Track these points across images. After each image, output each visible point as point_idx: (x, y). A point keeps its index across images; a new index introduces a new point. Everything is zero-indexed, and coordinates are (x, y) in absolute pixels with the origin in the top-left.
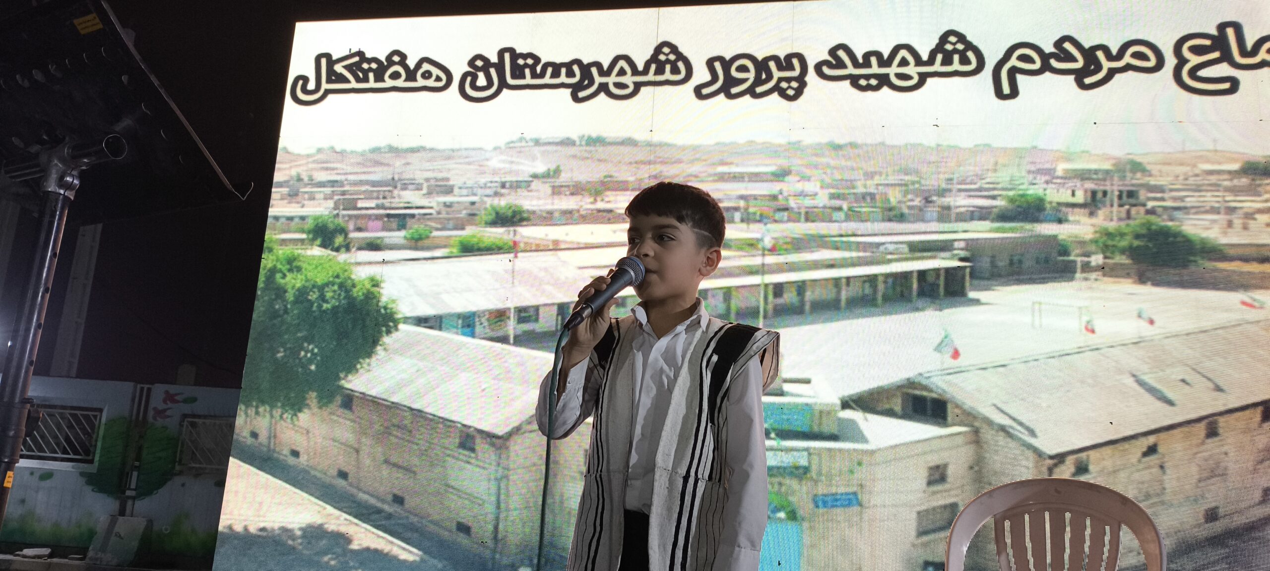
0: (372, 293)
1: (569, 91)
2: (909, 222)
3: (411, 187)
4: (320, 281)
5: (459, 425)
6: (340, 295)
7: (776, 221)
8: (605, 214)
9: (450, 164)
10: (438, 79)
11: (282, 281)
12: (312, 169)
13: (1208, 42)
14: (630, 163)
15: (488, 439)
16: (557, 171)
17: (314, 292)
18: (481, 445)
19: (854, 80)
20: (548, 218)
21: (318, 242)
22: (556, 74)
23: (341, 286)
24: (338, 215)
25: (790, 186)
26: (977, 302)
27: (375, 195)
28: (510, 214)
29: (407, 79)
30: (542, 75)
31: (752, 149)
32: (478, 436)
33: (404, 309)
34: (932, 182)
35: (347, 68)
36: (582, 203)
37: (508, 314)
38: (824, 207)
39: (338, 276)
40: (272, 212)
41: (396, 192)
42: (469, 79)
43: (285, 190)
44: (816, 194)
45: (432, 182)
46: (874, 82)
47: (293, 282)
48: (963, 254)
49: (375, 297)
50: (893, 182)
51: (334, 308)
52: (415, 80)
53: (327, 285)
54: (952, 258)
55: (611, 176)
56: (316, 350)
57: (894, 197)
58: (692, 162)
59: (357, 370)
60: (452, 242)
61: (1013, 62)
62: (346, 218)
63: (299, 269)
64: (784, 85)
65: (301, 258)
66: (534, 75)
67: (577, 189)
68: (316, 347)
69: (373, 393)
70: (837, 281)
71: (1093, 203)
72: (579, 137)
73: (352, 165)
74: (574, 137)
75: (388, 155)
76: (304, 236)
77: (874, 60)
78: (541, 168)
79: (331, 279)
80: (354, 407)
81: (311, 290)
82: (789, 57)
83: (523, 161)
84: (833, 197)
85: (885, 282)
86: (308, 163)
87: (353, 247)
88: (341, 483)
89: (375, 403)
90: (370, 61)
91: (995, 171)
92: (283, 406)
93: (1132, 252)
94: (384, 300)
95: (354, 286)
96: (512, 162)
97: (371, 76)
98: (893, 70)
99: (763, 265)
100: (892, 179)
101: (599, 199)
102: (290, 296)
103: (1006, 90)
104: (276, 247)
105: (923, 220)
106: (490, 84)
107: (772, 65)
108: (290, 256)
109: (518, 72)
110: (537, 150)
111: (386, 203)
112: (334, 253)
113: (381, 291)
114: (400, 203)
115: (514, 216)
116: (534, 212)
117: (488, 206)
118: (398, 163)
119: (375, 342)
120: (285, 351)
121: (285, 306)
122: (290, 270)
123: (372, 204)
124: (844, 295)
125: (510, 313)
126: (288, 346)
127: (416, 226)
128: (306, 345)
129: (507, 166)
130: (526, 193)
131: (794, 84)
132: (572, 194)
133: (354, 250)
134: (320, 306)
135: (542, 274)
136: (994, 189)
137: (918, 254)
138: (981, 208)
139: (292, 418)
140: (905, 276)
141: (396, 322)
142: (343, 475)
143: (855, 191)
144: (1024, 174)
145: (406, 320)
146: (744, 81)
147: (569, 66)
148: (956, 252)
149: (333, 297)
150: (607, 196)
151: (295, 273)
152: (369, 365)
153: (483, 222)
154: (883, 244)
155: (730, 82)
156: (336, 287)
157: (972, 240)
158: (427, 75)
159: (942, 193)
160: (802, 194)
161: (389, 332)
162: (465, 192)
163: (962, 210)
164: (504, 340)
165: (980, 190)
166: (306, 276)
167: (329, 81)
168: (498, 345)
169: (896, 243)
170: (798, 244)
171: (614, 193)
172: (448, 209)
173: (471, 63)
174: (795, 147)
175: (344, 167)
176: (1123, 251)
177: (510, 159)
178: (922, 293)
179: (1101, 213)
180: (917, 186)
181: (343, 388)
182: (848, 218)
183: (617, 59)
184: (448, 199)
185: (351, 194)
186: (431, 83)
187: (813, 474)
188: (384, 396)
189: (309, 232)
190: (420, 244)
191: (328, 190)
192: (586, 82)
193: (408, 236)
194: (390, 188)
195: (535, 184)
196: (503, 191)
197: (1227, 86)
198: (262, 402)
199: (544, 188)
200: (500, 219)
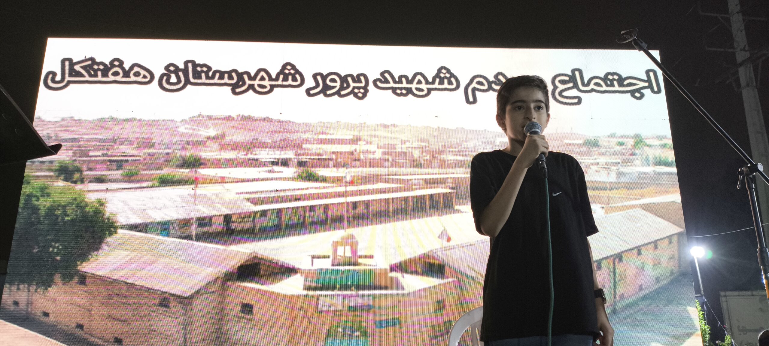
0: (99, 210)
1: (230, 88)
2: (424, 168)
3: (126, 143)
4: (63, 202)
5: (159, 292)
6: (77, 211)
7: (353, 167)
8: (253, 161)
9: (152, 129)
10: (144, 77)
11: (36, 203)
12: (59, 131)
14: (268, 132)
15: (179, 300)
16: (223, 136)
17: (59, 210)
18: (173, 303)
19: (394, 90)
20: (217, 164)
21: (62, 177)
22: (221, 77)
23: (78, 205)
24: (75, 160)
25: (360, 147)
26: (459, 211)
27: (102, 147)
28: (192, 160)
29: (123, 77)
30: (213, 77)
31: (340, 126)
32: (172, 298)
33: (122, 220)
34: (436, 146)
35: (83, 68)
36: (238, 155)
37: (192, 221)
38: (380, 159)
39: (75, 199)
41: (116, 146)
42: (165, 78)
44: (375, 152)
45: (141, 140)
46: (404, 92)
47: (44, 203)
48: (452, 185)
49: (101, 213)
50: (416, 146)
51: (73, 220)
52: (129, 76)
53: (68, 204)
54: (447, 187)
55: (256, 139)
56: (60, 247)
57: (416, 154)
58: (305, 132)
59: (89, 260)
60: (154, 177)
61: (474, 85)
62: (82, 162)
63: (49, 195)
64: (356, 91)
65: (50, 188)
66: (208, 77)
67: (235, 147)
68: (61, 245)
69: (101, 273)
70: (387, 200)
72: (237, 116)
73: (86, 128)
74: (234, 115)
75: (110, 123)
76: (52, 174)
77: (404, 80)
78: (212, 133)
79: (71, 201)
80: (87, 283)
81: (57, 209)
82: (359, 75)
83: (200, 129)
84: (384, 153)
85: (413, 200)
86: (55, 127)
87: (86, 180)
88: (79, 332)
89: (103, 280)
90: (99, 64)
91: (466, 141)
92: (37, 284)
94: (107, 214)
95: (87, 205)
96: (193, 130)
97: (99, 73)
98: (414, 86)
99: (346, 191)
100: (415, 144)
101: (249, 152)
102: (42, 212)
103: (471, 99)
104: (32, 181)
105: (431, 167)
106: (179, 81)
107: (349, 79)
108: (42, 186)
109: (197, 75)
110: (209, 122)
111: (109, 153)
112: (73, 185)
113: (106, 209)
114: (119, 153)
115: (195, 162)
116: (208, 160)
117: (178, 155)
118: (117, 128)
119: (101, 241)
120: (38, 248)
121: (39, 219)
122: (43, 196)
123: (100, 153)
124: (391, 209)
125: (193, 221)
126: (41, 245)
127: (129, 168)
128: (53, 244)
129: (191, 131)
130: (203, 148)
131: (362, 91)
132: (233, 149)
133: (86, 182)
134: (63, 219)
135: (214, 197)
136: (466, 151)
137: (429, 186)
138: (460, 161)
139: (44, 292)
140: (423, 197)
141: (116, 228)
142: (80, 326)
143: (396, 151)
144: (480, 143)
145: (123, 227)
146: (334, 87)
147: (230, 73)
148: (448, 184)
149: (72, 213)
150: (255, 151)
151: (46, 197)
152: (97, 256)
153: (175, 165)
154: (411, 180)
155: (326, 88)
156: (74, 206)
157: (457, 178)
158: (137, 74)
159: (441, 152)
160: (368, 152)
161: (110, 235)
162: (163, 147)
163: (451, 162)
164: (189, 237)
165: (459, 151)
166: (53, 199)
167: (70, 75)
168: (185, 241)
169: (418, 179)
170: (366, 180)
171: (259, 149)
172: (152, 157)
173: (167, 68)
174: (362, 126)
175: (80, 130)
177: (192, 127)
178: (432, 207)
180: (428, 148)
181: (78, 271)
182: (392, 166)
183: (259, 71)
184: (152, 151)
185: (85, 147)
186: (139, 79)
187: (375, 309)
188: (107, 275)
189: (56, 171)
190: (132, 178)
191: (69, 144)
192: (241, 83)
193: (124, 174)
194: (112, 144)
195: (209, 143)
196: (188, 146)
197: (576, 101)
198: (23, 282)
199: (215, 146)
200: (186, 163)
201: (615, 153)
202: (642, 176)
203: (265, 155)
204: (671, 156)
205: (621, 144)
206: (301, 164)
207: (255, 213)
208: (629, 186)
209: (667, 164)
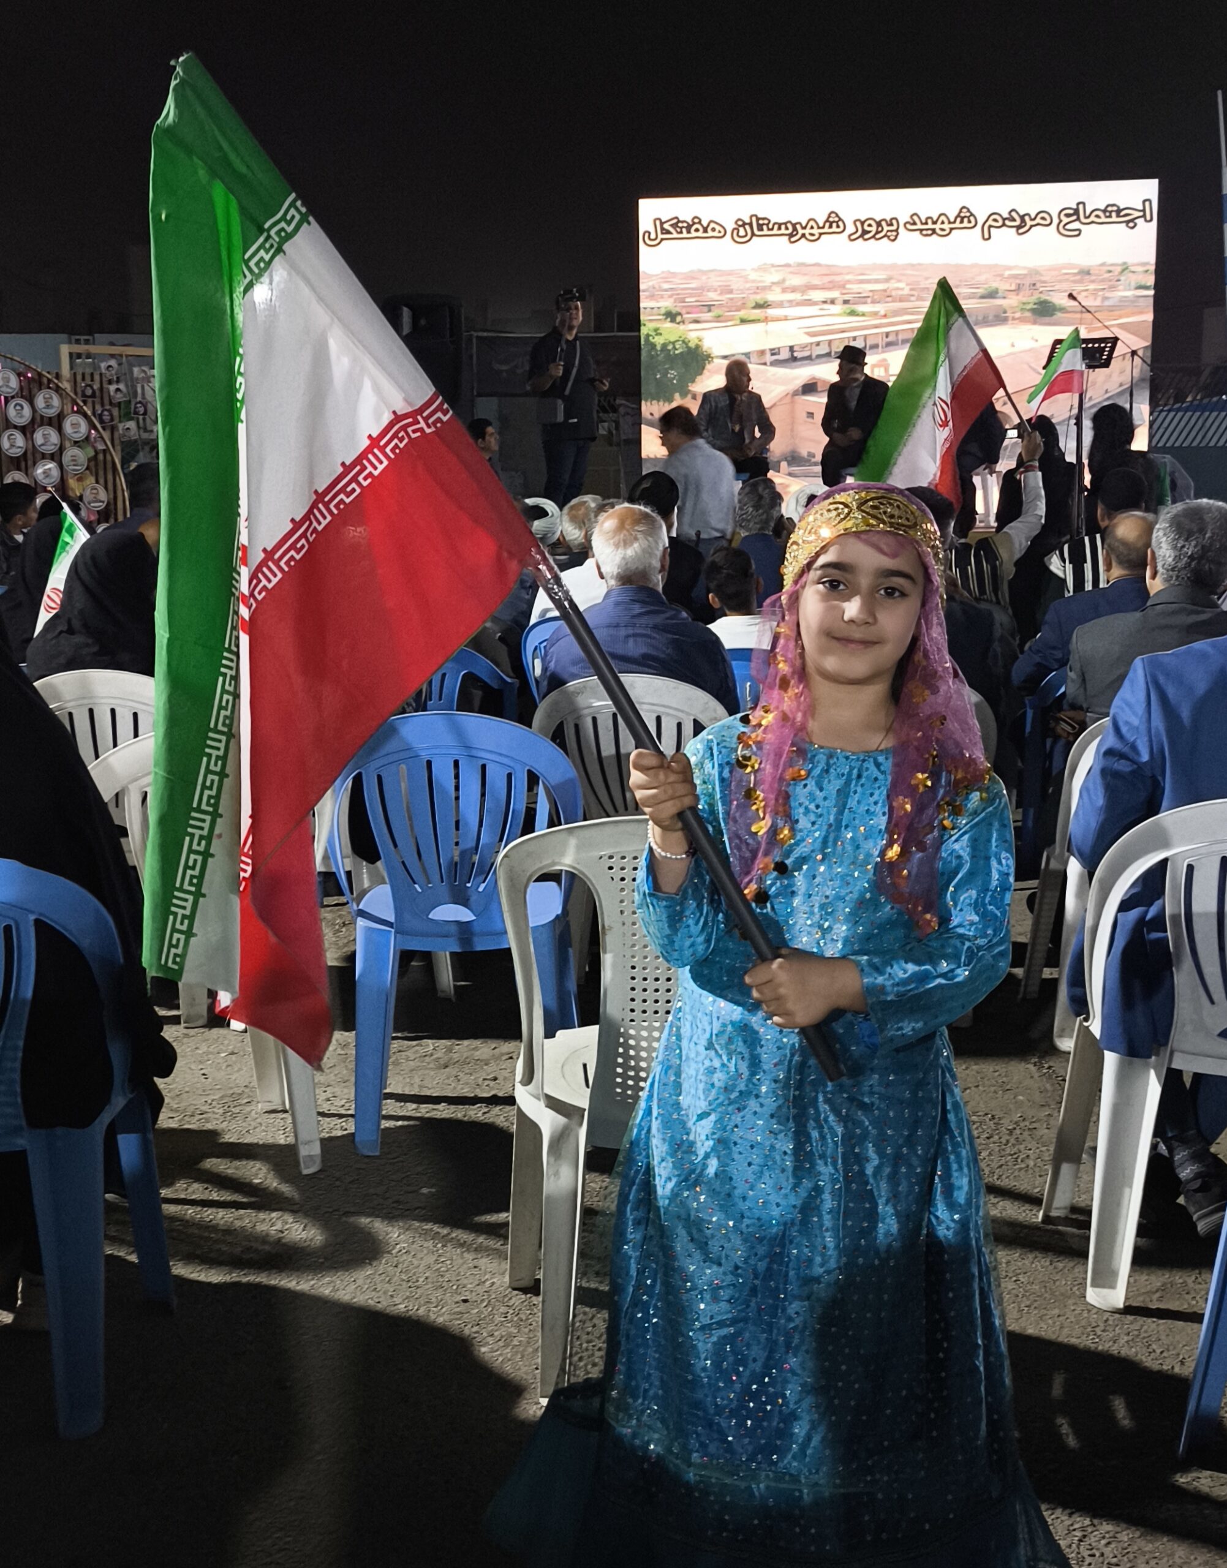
0: (699, 345)
1: (786, 238)
3: (711, 290)
4: (672, 340)
6: (683, 346)
7: (886, 302)
8: (808, 301)
9: (730, 278)
10: (719, 232)
11: (653, 340)
12: (659, 282)
13: (1071, 212)
14: (818, 276)
16: (784, 280)
17: (670, 345)
19: (921, 231)
20: (780, 305)
21: (668, 320)
22: (779, 229)
23: (683, 342)
24: (676, 306)
25: (893, 284)
27: (694, 295)
28: (762, 303)
29: (703, 232)
30: (772, 229)
31: (876, 267)
35: (672, 225)
36: (796, 297)
37: (766, 352)
39: (681, 337)
40: (642, 305)
41: (704, 293)
42: (735, 231)
43: (646, 294)
45: (722, 287)
46: (930, 232)
47: (659, 341)
49: (700, 347)
51: (681, 353)
52: (707, 232)
53: (676, 341)
55: (809, 282)
56: (675, 373)
58: (848, 274)
60: (735, 318)
61: (990, 222)
62: (681, 308)
63: (661, 334)
64: (889, 234)
65: (661, 329)
66: (768, 229)
67: (794, 290)
71: (1018, 289)
72: (793, 262)
73: (680, 279)
74: (791, 262)
75: (698, 274)
76: (661, 317)
77: (930, 221)
78: (776, 279)
79: (678, 339)
81: (668, 345)
82: (891, 219)
83: (766, 275)
84: (911, 290)
86: (657, 279)
90: (683, 222)
92: (663, 400)
93: (1033, 311)
94: (705, 348)
95: (689, 341)
97: (684, 230)
98: (937, 227)
101: (804, 294)
102: (659, 348)
103: (986, 236)
104: (647, 323)
106: (746, 234)
107: (883, 223)
108: (655, 327)
109: (760, 228)
110: (773, 269)
111: (701, 299)
112: (677, 326)
113: (703, 343)
114: (707, 298)
115: (764, 304)
116: (774, 302)
117: (751, 299)
118: (704, 278)
119: (703, 368)
120: (660, 374)
121: (657, 352)
122: (655, 335)
123: (693, 299)
126: (661, 372)
127: (716, 310)
128: (670, 371)
129: (759, 278)
130: (769, 292)
131: (894, 234)
132: (792, 292)
133: (687, 323)
134: (674, 352)
135: (780, 332)
141: (713, 358)
145: (717, 357)
146: (871, 232)
147: (785, 224)
149: (680, 348)
150: (809, 293)
151: (659, 336)
152: (702, 379)
153: (750, 307)
155: (865, 232)
156: (680, 343)
158: (713, 230)
160: (898, 289)
161: (709, 363)
162: (739, 292)
163: (966, 294)
164: (765, 364)
165: (973, 284)
166: (665, 337)
167: (662, 233)
168: (763, 367)
170: (896, 313)
171: (811, 291)
172: (732, 301)
173: (736, 223)
174: (893, 266)
175: (676, 281)
176: (1029, 310)
177: (760, 275)
179: (1021, 294)
181: (691, 390)
182: (917, 300)
183: (809, 220)
184: (731, 296)
185: (682, 295)
186: (716, 234)
189: (663, 315)
190: (719, 319)
191: (669, 293)
192: (795, 233)
193: (713, 315)
194: (701, 291)
195: (774, 288)
196: (758, 291)
197: (1076, 233)
198: (653, 399)
199: (778, 289)
200: (758, 306)
201: (1103, 281)
202: (1123, 299)
203: (818, 295)
204: (1151, 280)
205: (1110, 272)
206: (846, 302)
207: (812, 344)
208: (1111, 309)
209: (1146, 288)
